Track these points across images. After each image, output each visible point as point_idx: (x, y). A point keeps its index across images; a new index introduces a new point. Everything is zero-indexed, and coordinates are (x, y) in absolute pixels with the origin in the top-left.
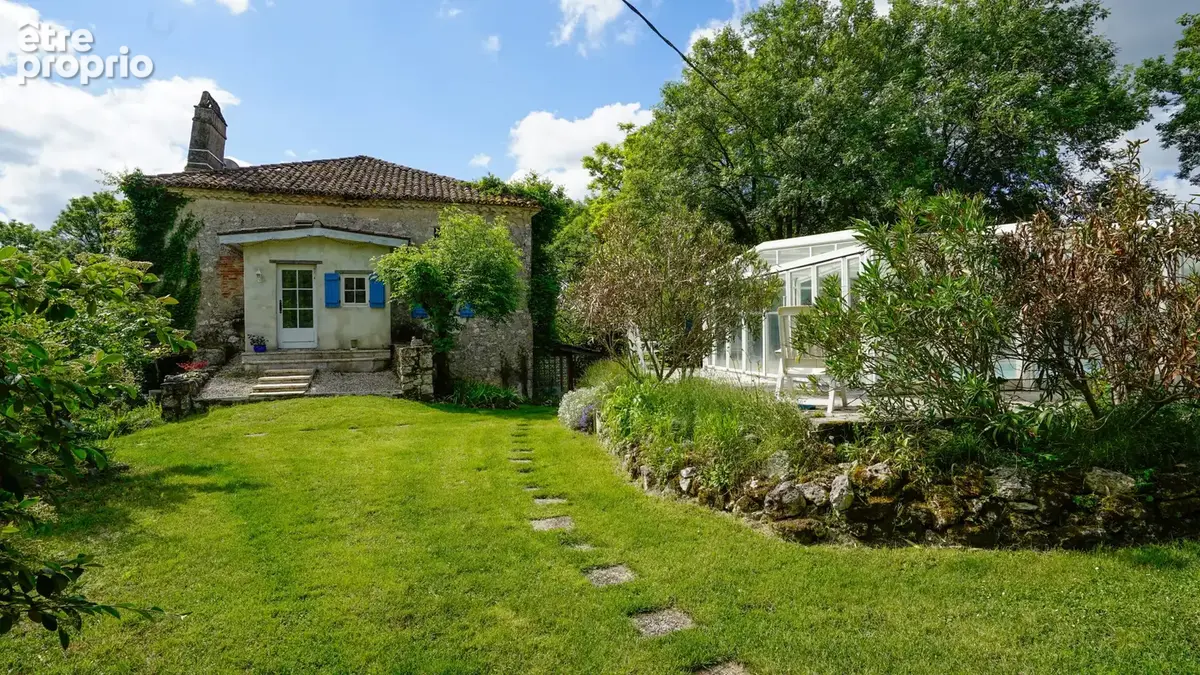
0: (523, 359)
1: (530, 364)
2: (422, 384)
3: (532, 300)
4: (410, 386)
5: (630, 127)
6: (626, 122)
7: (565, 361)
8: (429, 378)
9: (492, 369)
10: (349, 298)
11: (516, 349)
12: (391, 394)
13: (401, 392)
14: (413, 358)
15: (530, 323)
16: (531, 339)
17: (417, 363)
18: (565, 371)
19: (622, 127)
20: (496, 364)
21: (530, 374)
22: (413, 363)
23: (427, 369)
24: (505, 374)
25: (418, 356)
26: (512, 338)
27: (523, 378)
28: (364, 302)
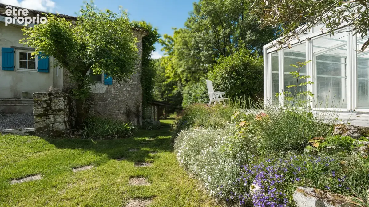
0: (138, 107)
1: (141, 109)
2: (55, 122)
3: (142, 77)
4: (41, 125)
5: (175, 29)
6: (174, 28)
7: (156, 108)
8: (61, 118)
9: (121, 112)
10: (23, 65)
11: (134, 102)
12: (23, 132)
13: (33, 129)
14: (45, 101)
15: (141, 89)
16: (141, 97)
17: (49, 105)
18: (156, 113)
19: (173, 29)
20: (123, 110)
21: (141, 114)
22: (45, 105)
23: (60, 110)
24: (128, 114)
25: (50, 99)
26: (132, 96)
27: (137, 116)
28: (35, 68)
